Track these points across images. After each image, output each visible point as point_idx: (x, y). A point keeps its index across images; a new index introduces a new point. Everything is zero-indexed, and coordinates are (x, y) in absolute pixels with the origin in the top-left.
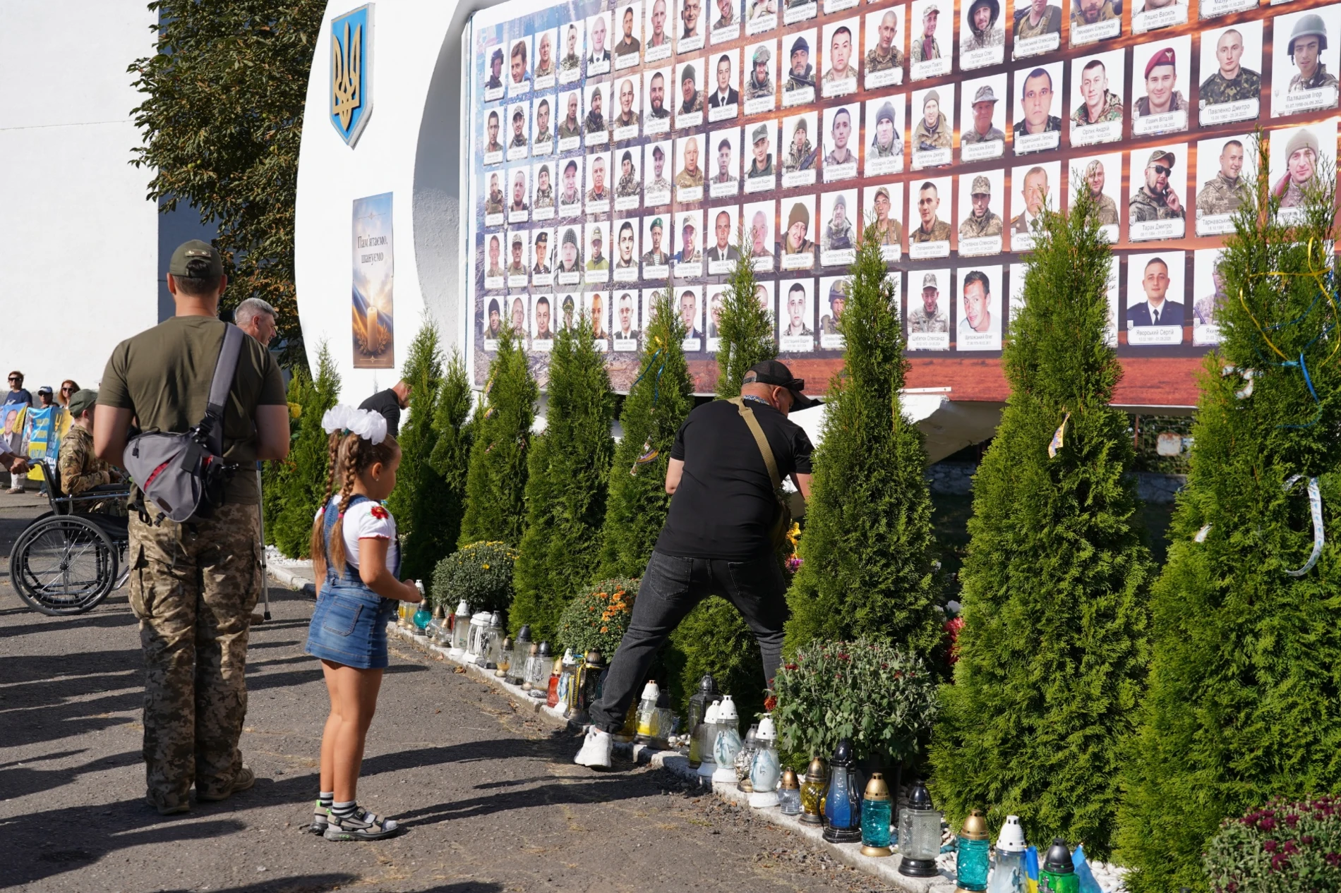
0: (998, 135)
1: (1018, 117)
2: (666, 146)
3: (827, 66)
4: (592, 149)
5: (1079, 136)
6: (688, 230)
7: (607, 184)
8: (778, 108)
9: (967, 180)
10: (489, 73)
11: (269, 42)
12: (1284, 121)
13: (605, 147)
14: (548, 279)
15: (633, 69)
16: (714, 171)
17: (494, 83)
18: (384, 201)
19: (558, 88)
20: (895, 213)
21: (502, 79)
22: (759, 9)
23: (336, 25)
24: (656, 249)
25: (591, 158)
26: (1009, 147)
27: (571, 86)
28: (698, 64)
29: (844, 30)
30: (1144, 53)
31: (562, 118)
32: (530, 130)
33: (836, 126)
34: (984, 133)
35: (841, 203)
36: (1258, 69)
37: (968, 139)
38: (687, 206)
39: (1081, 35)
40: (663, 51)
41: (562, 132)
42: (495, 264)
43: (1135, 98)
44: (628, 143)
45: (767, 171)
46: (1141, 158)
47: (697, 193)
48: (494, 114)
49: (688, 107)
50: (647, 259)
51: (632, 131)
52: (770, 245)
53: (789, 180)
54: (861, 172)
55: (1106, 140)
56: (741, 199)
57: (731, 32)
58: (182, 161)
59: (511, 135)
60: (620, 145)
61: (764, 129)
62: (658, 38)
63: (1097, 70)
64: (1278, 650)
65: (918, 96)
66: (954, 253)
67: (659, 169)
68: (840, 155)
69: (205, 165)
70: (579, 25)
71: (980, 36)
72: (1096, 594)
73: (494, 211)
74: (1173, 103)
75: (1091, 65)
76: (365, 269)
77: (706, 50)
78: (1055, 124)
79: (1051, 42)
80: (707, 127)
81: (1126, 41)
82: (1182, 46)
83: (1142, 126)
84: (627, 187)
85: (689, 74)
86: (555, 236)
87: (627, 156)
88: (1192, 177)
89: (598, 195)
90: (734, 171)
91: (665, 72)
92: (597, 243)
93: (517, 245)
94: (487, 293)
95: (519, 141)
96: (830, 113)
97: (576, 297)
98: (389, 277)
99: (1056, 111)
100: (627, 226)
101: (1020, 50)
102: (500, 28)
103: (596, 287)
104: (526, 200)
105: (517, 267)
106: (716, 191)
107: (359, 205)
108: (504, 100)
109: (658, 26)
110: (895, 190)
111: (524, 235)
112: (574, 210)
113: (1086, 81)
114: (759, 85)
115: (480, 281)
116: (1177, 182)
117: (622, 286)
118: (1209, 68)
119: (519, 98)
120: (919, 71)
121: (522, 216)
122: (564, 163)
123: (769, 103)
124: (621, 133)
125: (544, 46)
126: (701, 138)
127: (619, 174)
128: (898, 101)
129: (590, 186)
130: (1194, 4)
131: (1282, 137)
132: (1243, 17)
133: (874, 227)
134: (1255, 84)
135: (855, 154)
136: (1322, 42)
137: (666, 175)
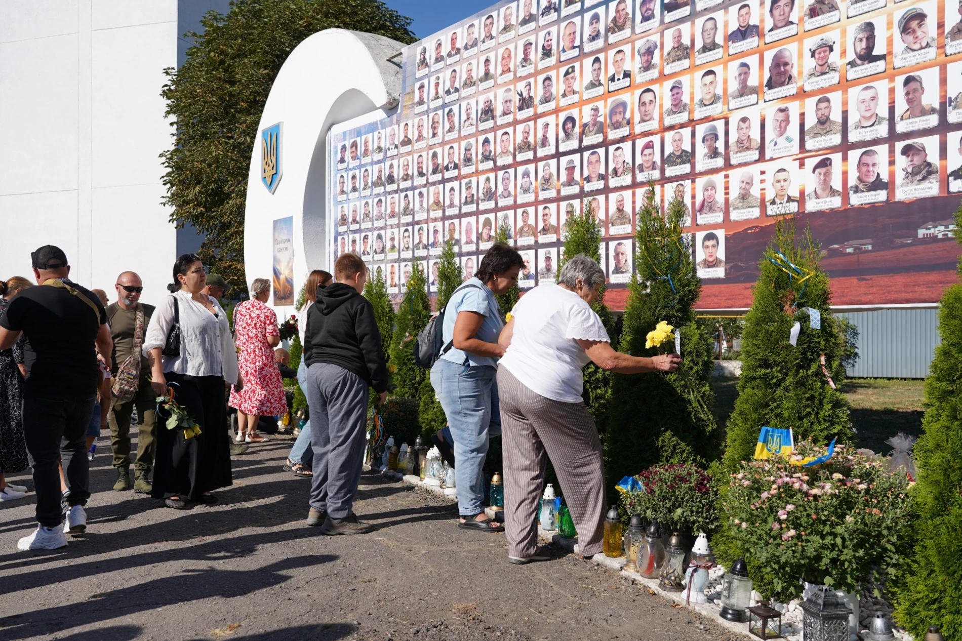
0: (577, 183)
2: (424, 190)
3: (499, 151)
4: (390, 193)
5: (613, 182)
6: (436, 232)
7: (397, 210)
8: (477, 171)
10: (339, 156)
11: (231, 142)
12: (701, 174)
13: (396, 192)
15: (409, 153)
16: (447, 203)
17: (342, 161)
18: (288, 221)
19: (373, 163)
20: (531, 221)
21: (346, 158)
22: (467, 123)
23: (264, 133)
24: (420, 241)
25: (389, 197)
26: (582, 188)
27: (379, 162)
28: (439, 150)
29: (506, 133)
31: (375, 178)
32: (360, 184)
33: (503, 179)
34: (570, 182)
35: (506, 217)
36: (689, 150)
37: (564, 185)
38: (435, 220)
39: (613, 135)
41: (375, 184)
42: (344, 251)
43: (637, 165)
44: (407, 190)
45: (472, 202)
46: (640, 193)
47: (439, 213)
48: (342, 176)
49: (435, 171)
50: (416, 247)
51: (408, 184)
52: (474, 238)
53: (483, 206)
55: (625, 184)
56: (460, 216)
57: (454, 135)
58: (187, 202)
59: (350, 187)
61: (470, 182)
62: (420, 138)
63: (620, 151)
66: (558, 240)
67: (421, 202)
68: (506, 194)
69: (199, 205)
70: (382, 131)
71: (568, 136)
73: (343, 225)
74: (653, 166)
75: (617, 149)
76: (280, 256)
77: (443, 143)
78: (602, 177)
79: (599, 138)
80: (444, 181)
81: (632, 137)
82: (656, 139)
84: (407, 211)
85: (435, 155)
87: (406, 196)
89: (393, 215)
90: (457, 202)
91: (424, 154)
93: (354, 241)
95: (354, 189)
96: (500, 174)
97: (383, 266)
98: (291, 259)
99: (602, 171)
100: (406, 230)
101: (587, 142)
102: (344, 133)
104: (358, 219)
105: (355, 252)
106: (449, 212)
107: (276, 223)
108: (347, 169)
109: (420, 132)
110: (531, 210)
111: (357, 236)
112: (381, 223)
113: (615, 157)
114: (468, 160)
117: (405, 260)
118: (668, 150)
119: (354, 168)
120: (541, 153)
121: (355, 227)
122: (376, 200)
123: (472, 169)
124: (404, 185)
125: (366, 142)
127: (403, 205)
128: (531, 167)
129: (389, 211)
130: (661, 120)
131: (701, 182)
132: (682, 126)
133: (522, 228)
134: (688, 157)
135: (513, 193)
136: (716, 137)
137: (425, 205)
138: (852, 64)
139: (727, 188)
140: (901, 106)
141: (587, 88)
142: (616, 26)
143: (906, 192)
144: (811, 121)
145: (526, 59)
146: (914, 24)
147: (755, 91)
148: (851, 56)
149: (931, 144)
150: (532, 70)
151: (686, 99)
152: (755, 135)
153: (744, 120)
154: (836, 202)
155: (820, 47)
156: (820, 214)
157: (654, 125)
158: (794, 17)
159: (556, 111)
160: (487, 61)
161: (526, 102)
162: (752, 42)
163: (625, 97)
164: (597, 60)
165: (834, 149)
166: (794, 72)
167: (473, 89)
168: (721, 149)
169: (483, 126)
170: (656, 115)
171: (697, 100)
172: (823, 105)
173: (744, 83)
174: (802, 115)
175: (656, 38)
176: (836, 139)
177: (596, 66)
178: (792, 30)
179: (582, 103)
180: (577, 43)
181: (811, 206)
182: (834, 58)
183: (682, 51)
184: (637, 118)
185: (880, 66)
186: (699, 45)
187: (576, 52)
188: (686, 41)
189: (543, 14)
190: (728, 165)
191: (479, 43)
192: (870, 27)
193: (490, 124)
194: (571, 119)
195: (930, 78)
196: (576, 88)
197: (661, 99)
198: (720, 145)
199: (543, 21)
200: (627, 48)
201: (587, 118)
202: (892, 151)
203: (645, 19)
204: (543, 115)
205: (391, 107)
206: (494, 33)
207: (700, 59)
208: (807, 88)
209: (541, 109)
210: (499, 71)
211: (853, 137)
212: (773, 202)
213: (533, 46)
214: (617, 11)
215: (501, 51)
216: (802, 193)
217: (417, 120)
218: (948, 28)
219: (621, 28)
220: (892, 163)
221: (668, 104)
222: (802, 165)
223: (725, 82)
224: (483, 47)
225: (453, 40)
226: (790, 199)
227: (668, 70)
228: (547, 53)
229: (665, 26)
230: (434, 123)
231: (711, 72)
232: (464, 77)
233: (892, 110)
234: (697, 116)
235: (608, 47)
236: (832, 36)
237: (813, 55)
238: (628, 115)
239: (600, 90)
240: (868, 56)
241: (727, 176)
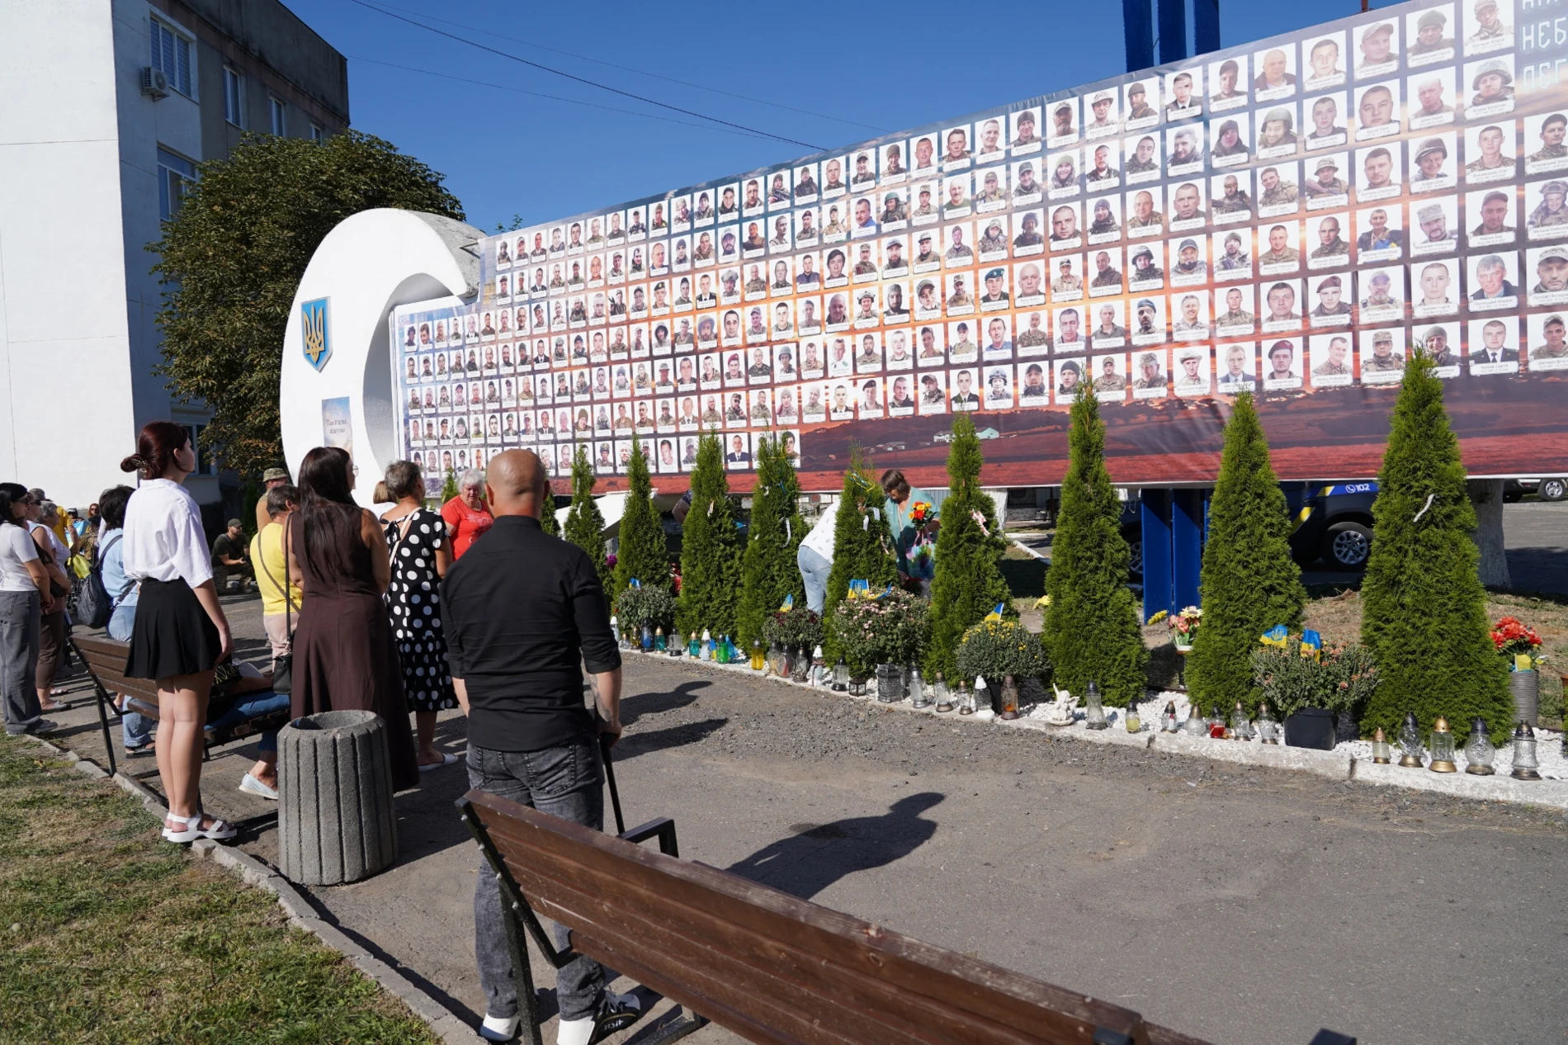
0: (671, 384)
1: (679, 377)
2: (512, 380)
3: (592, 349)
4: (471, 379)
5: (704, 386)
6: (527, 420)
7: (481, 396)
8: (570, 366)
9: (659, 402)
10: (406, 338)
12: (779, 385)
13: (479, 379)
14: (450, 442)
15: (492, 343)
16: (539, 393)
17: (410, 343)
18: (344, 402)
19: (449, 349)
20: (628, 414)
21: (415, 341)
22: (557, 320)
23: (304, 304)
24: (510, 428)
25: (471, 384)
27: (456, 348)
28: (527, 343)
29: (599, 334)
30: (727, 355)
31: (453, 363)
32: (434, 368)
33: (598, 376)
34: (665, 382)
35: (603, 410)
36: (769, 364)
37: (658, 384)
38: (526, 409)
39: (702, 346)
40: (508, 335)
41: (453, 370)
42: (416, 434)
43: (725, 372)
44: (491, 377)
45: (566, 394)
46: (729, 396)
47: (531, 403)
48: (411, 359)
49: (523, 362)
50: (506, 433)
51: (494, 372)
52: (569, 427)
53: (577, 398)
54: (611, 396)
55: (715, 388)
56: (554, 406)
57: (544, 330)
58: (193, 374)
59: (422, 370)
60: (487, 378)
61: (563, 375)
62: (504, 329)
63: (708, 361)
64: (780, 570)
65: (635, 365)
66: (655, 432)
67: (509, 390)
68: (601, 388)
70: (460, 319)
71: (661, 342)
72: (725, 561)
73: (414, 408)
74: (739, 375)
75: (707, 358)
77: (531, 337)
78: (693, 380)
79: (690, 347)
80: (533, 372)
81: (719, 349)
82: (741, 353)
83: (728, 383)
84: (491, 398)
85: (522, 347)
86: (452, 422)
87: (491, 384)
88: (748, 404)
89: (476, 401)
90: (549, 393)
91: (510, 345)
92: (477, 425)
93: (430, 425)
94: (413, 449)
95: (427, 373)
96: (595, 370)
97: (466, 451)
98: (350, 441)
99: (694, 375)
100: (493, 417)
101: (678, 349)
102: (412, 316)
103: (477, 446)
104: (434, 403)
105: (430, 436)
106: (540, 402)
107: (326, 404)
108: (417, 352)
109: (504, 323)
110: (628, 405)
111: (433, 420)
112: (463, 409)
113: (705, 364)
115: (408, 443)
116: (743, 406)
117: (493, 445)
118: (751, 363)
119: (426, 352)
120: (635, 354)
121: (433, 411)
122: (455, 385)
123: (565, 363)
124: (487, 373)
125: (440, 327)
126: (531, 377)
127: (487, 392)
128: (626, 367)
129: (471, 397)
130: (744, 338)
131: (779, 391)
132: (762, 344)
133: (619, 421)
134: (768, 370)
135: (608, 388)
136: (790, 357)
137: (514, 393)
138: (887, 313)
139: (800, 397)
140: (921, 349)
141: (677, 303)
142: (701, 254)
143: (927, 409)
144: (860, 352)
145: (616, 270)
146: (927, 291)
147: (818, 323)
148: (886, 308)
149: (940, 376)
150: (623, 281)
151: (764, 323)
152: (820, 358)
153: (811, 345)
154: (879, 414)
155: (865, 297)
156: (869, 421)
157: (738, 341)
158: (845, 271)
159: (649, 319)
160: (576, 266)
161: (617, 309)
162: (814, 286)
163: (712, 315)
164: (685, 280)
165: (877, 374)
166: (847, 313)
167: (562, 290)
168: (794, 366)
169: (573, 325)
170: (740, 333)
171: (773, 325)
172: (868, 341)
173: (810, 316)
174: (854, 346)
175: (737, 270)
176: (878, 367)
177: (685, 285)
178: (844, 281)
179: (672, 315)
180: (666, 263)
181: (863, 415)
182: (874, 307)
183: (759, 284)
184: (723, 334)
185: (905, 317)
186: (773, 281)
187: (665, 271)
188: (762, 277)
189: (631, 232)
190: (800, 380)
191: (567, 248)
192: (897, 288)
193: (582, 323)
194: (662, 328)
195: (937, 330)
196: (667, 301)
197: (743, 320)
198: (793, 362)
199: (632, 238)
200: (712, 274)
201: (678, 329)
202: (916, 379)
203: (727, 252)
204: (635, 321)
205: (470, 297)
206: (582, 240)
207: (775, 292)
208: (857, 327)
209: (633, 316)
210: (589, 276)
211: (890, 366)
212: (835, 411)
213: (623, 259)
214: (702, 242)
215: (590, 259)
216: (856, 405)
217: (500, 312)
218: (948, 297)
219: (706, 257)
220: (916, 388)
221: (749, 325)
222: (855, 384)
223: (795, 314)
224: (571, 252)
225: (538, 240)
226: (847, 409)
227: (749, 297)
228: (637, 267)
229: (744, 262)
230: (520, 316)
231: (783, 305)
232: (552, 277)
233: (915, 350)
234: (775, 336)
235: (694, 271)
236: (873, 290)
237: (860, 302)
238: (715, 331)
239: (689, 307)
240: (897, 309)
241: (799, 388)
